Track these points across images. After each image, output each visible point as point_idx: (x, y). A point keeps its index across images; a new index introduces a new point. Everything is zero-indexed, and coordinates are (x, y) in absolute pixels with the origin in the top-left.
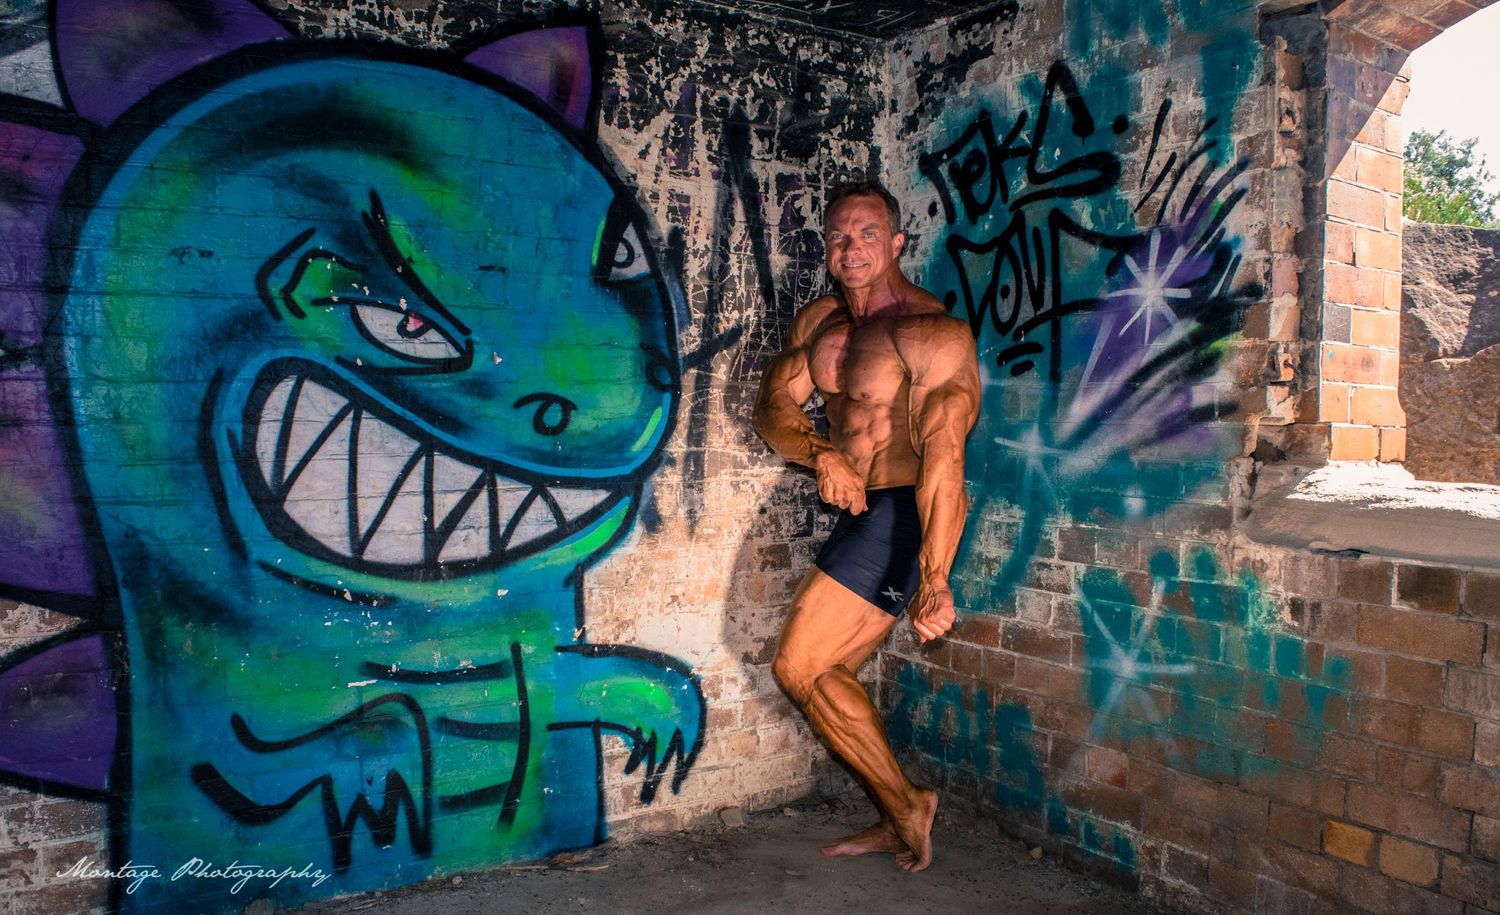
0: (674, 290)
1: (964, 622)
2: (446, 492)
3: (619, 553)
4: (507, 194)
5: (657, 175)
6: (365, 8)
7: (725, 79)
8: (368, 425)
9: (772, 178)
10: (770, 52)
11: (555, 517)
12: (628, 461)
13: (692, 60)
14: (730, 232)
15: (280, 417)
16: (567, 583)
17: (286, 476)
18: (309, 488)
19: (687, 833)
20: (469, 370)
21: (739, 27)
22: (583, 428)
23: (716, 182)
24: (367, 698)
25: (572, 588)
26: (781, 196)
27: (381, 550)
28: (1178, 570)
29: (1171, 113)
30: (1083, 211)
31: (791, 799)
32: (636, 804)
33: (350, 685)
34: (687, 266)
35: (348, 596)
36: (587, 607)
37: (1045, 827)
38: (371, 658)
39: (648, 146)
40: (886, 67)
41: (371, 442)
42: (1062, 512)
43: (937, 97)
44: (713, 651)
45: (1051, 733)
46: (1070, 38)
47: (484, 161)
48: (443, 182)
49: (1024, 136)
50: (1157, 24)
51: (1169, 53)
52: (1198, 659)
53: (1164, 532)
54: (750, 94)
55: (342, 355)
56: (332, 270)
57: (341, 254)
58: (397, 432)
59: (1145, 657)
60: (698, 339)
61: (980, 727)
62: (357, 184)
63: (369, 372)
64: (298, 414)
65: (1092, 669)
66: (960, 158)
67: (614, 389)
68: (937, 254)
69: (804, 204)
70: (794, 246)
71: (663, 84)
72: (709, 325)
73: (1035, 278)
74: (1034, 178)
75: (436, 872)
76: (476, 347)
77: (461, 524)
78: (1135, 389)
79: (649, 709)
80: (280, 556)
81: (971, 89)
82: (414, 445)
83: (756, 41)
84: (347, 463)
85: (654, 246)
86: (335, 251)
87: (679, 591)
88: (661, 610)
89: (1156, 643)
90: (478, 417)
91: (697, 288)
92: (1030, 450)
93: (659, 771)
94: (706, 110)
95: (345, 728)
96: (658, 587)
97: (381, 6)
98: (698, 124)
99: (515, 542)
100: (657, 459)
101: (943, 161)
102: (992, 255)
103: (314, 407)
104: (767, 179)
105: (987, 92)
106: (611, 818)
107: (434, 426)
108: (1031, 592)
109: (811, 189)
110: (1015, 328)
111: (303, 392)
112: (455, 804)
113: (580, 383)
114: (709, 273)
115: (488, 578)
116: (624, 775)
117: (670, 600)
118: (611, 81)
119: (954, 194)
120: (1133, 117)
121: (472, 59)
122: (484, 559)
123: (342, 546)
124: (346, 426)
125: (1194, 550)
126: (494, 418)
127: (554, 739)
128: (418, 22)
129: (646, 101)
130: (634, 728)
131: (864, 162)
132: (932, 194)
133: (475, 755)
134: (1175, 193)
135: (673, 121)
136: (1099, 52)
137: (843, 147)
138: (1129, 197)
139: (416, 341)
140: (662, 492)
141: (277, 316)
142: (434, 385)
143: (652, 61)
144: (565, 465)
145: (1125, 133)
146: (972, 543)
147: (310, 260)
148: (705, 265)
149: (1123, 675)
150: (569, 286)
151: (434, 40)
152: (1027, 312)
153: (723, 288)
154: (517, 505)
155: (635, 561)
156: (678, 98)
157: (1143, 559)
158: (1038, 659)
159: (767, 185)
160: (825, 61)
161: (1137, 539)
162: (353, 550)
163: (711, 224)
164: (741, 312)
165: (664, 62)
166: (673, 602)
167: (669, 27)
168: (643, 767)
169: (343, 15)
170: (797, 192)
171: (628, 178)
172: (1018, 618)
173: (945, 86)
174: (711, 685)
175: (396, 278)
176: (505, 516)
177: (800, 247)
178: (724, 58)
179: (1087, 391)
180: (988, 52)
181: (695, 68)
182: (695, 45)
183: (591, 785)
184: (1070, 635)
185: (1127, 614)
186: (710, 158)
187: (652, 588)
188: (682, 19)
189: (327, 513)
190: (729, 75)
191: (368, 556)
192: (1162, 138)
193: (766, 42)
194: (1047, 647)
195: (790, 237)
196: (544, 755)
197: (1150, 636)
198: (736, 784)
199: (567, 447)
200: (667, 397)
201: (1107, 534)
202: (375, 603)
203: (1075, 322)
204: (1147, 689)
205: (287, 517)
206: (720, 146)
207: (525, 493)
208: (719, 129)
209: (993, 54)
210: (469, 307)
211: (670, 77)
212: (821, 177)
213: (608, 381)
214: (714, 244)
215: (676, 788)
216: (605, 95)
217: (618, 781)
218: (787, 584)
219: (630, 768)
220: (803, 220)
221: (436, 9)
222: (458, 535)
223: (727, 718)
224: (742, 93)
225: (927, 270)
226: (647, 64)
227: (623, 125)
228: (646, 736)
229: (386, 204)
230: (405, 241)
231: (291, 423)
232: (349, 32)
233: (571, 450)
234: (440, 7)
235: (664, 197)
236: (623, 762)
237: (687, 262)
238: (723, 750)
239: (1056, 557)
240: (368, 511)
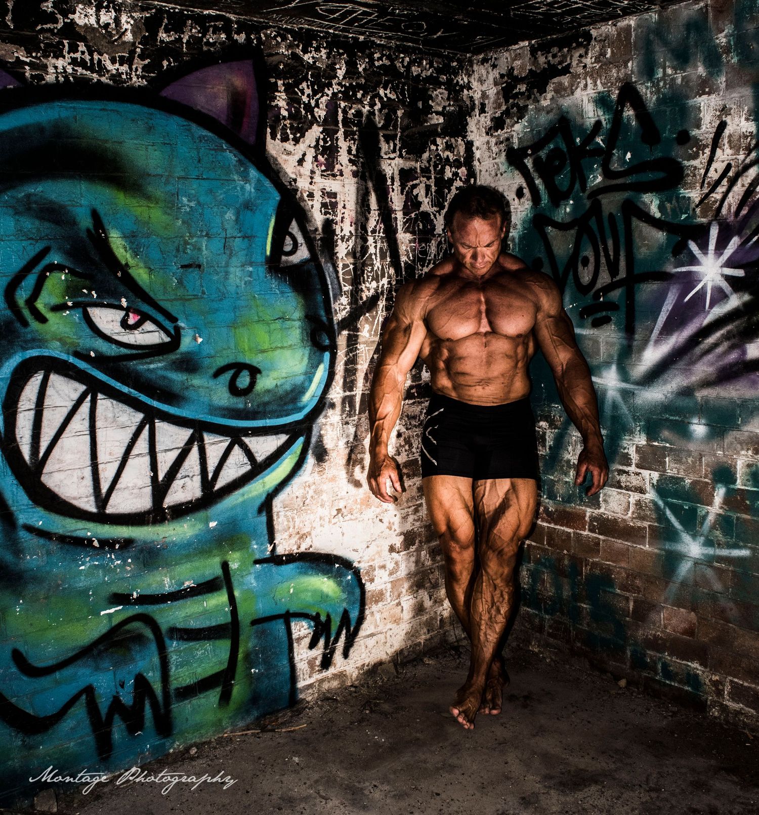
0: (328, 268)
1: (556, 510)
2: (166, 451)
3: (297, 481)
4: (199, 203)
5: (312, 178)
6: (78, 55)
7: (359, 95)
8: (102, 405)
9: (396, 173)
10: (390, 70)
11: (249, 460)
12: (300, 409)
13: (334, 82)
14: (367, 219)
15: (33, 407)
16: (260, 511)
17: (41, 455)
18: (60, 461)
19: (356, 687)
20: (178, 351)
21: (367, 51)
22: (266, 388)
23: (356, 180)
24: (116, 621)
25: (264, 514)
26: (403, 186)
27: (119, 504)
28: (736, 480)
29: (727, 132)
30: (652, 204)
31: (426, 649)
32: (319, 671)
33: (102, 613)
34: (337, 249)
35: (96, 544)
36: (276, 527)
37: (628, 664)
38: (116, 589)
39: (304, 155)
40: (476, 76)
41: (106, 418)
42: (637, 433)
43: (521, 103)
44: (368, 547)
45: (632, 596)
46: (638, 66)
47: (178, 178)
48: (148, 198)
49: (599, 140)
50: (714, 61)
51: (724, 84)
52: (753, 546)
53: (723, 451)
54: (378, 106)
55: (78, 349)
56: (66, 280)
57: (71, 266)
58: (125, 408)
59: (709, 543)
60: (348, 307)
61: (572, 589)
62: (81, 206)
63: (101, 361)
64: (47, 402)
65: (665, 550)
66: (543, 154)
67: (288, 353)
68: (524, 228)
69: (420, 191)
70: (414, 226)
71: (313, 103)
72: (355, 295)
73: (611, 253)
74: (608, 173)
75: (175, 746)
76: (183, 332)
77: (179, 475)
78: (698, 343)
79: (324, 597)
80: (40, 518)
81: (551, 99)
82: (140, 416)
83: (381, 62)
84: (88, 437)
85: (312, 236)
86: (67, 265)
87: (341, 506)
88: (330, 522)
89: (718, 533)
90: (187, 388)
91: (345, 266)
92: (610, 385)
93: (333, 644)
94: (346, 122)
95: (101, 647)
96: (327, 504)
97: (91, 54)
98: (340, 134)
99: (220, 484)
100: (322, 405)
101: (527, 155)
102: (573, 232)
103: (59, 395)
104: (393, 174)
105: (566, 102)
106: (301, 684)
107: (154, 399)
108: (612, 492)
109: (425, 179)
110: (594, 290)
111: (50, 383)
112: (188, 692)
113: (263, 351)
114: (353, 254)
115: (201, 514)
116: (308, 651)
117: (336, 513)
118: (273, 104)
119: (538, 181)
120: (694, 132)
121: (167, 92)
122: (198, 500)
123: (87, 504)
124: (85, 407)
125: (749, 466)
126: (199, 387)
127: (257, 632)
128: (121, 65)
129: (301, 118)
130: (314, 614)
131: (462, 154)
132: (519, 180)
133: (199, 653)
134: (730, 195)
135: (322, 133)
136: (663, 78)
137: (446, 143)
138: (691, 195)
139: (136, 332)
140: (326, 430)
141: (25, 324)
142: (152, 366)
143: (304, 85)
144: (254, 419)
145: (688, 145)
146: (561, 452)
147: (48, 274)
148: (350, 248)
149: (691, 555)
150: (250, 274)
151: (135, 79)
152: (604, 278)
153: (364, 264)
154: (221, 454)
155: (309, 486)
156: (325, 113)
157: (706, 471)
158: (620, 541)
159: (393, 179)
160: (431, 74)
161: (701, 456)
162: (98, 507)
163: (353, 214)
164: (378, 282)
165: (313, 84)
166: (338, 514)
167: (315, 56)
168: (322, 642)
169: (60, 63)
170: (415, 182)
171: (290, 182)
172: (602, 510)
173: (528, 95)
174: (367, 573)
175: (117, 282)
176: (212, 463)
177: (418, 226)
178: (358, 78)
179: (658, 342)
180: (566, 70)
181: (336, 88)
182: (336, 69)
183: (285, 662)
184: (646, 524)
185: (693, 511)
186: (350, 161)
187: (322, 506)
188: (325, 48)
189: (75, 479)
190: (361, 92)
191: (109, 510)
192: (719, 152)
193: (387, 63)
194: (629, 533)
195: (411, 219)
196: (250, 645)
197: (713, 527)
198: (388, 645)
199: (255, 404)
200: (327, 355)
201: (675, 450)
202: (117, 546)
203: (647, 290)
204: (711, 567)
205: (43, 486)
206: (357, 150)
207: (226, 444)
208: (356, 137)
209: (570, 73)
210: (175, 299)
211: (318, 96)
212: (432, 168)
213: (282, 348)
214: (356, 230)
215: (346, 655)
216: (270, 115)
217: (304, 656)
218: (418, 488)
219: (312, 645)
220: (420, 204)
221: (135, 52)
222: (177, 484)
223: (379, 597)
224: (372, 105)
225: (517, 240)
226: (300, 87)
227: (285, 139)
228: (323, 618)
229: (105, 221)
230: (122, 250)
231: (42, 410)
232: (66, 78)
233: (258, 406)
234: (138, 50)
235: (318, 195)
236: (307, 641)
237: (337, 246)
238: (378, 621)
239: (633, 466)
240: (107, 474)
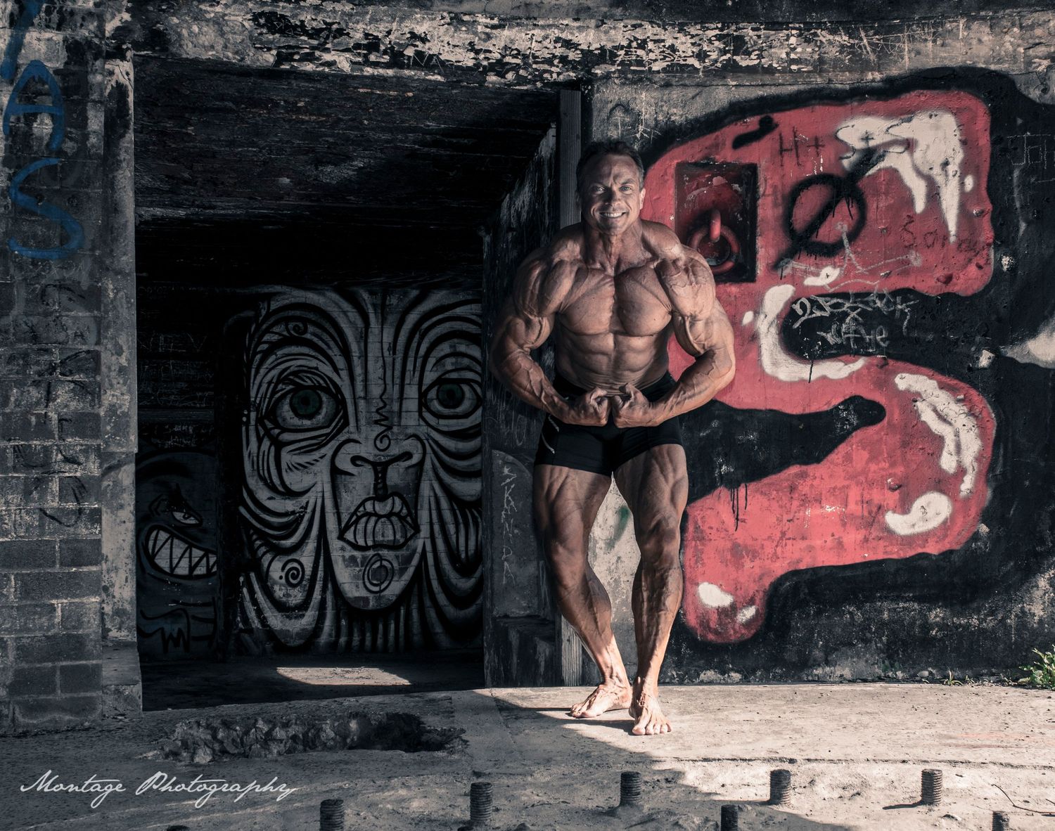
2: (195, 557)
8: (175, 541)
15: (154, 539)
17: (155, 554)
18: (160, 556)
20: (202, 527)
24: (173, 609)
27: (178, 571)
33: (169, 605)
35: (169, 583)
38: (174, 598)
41: (176, 545)
48: (194, 480)
55: (169, 524)
56: (167, 504)
57: (169, 500)
58: (182, 542)
62: (173, 483)
63: (176, 528)
64: (158, 538)
75: (190, 656)
76: (203, 521)
77: (199, 566)
80: (153, 572)
82: (187, 546)
84: (170, 550)
90: (203, 538)
95: (168, 616)
99: (213, 570)
103: (162, 537)
107: (192, 540)
111: (159, 533)
112: (196, 639)
115: (206, 580)
122: (205, 575)
123: (168, 570)
124: (170, 541)
126: (207, 538)
133: (202, 626)
139: (188, 520)
141: (154, 515)
142: (193, 531)
147: (162, 502)
151: (192, 444)
154: (214, 561)
162: (171, 571)
175: (183, 504)
176: (211, 563)
189: (165, 562)
191: (175, 573)
202: (176, 585)
205: (155, 563)
210: (202, 510)
229: (180, 487)
230: (185, 495)
240: (175, 561)
